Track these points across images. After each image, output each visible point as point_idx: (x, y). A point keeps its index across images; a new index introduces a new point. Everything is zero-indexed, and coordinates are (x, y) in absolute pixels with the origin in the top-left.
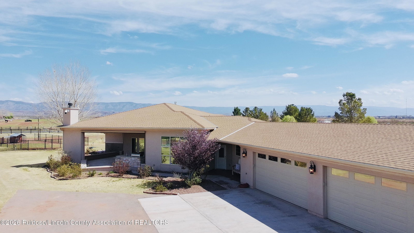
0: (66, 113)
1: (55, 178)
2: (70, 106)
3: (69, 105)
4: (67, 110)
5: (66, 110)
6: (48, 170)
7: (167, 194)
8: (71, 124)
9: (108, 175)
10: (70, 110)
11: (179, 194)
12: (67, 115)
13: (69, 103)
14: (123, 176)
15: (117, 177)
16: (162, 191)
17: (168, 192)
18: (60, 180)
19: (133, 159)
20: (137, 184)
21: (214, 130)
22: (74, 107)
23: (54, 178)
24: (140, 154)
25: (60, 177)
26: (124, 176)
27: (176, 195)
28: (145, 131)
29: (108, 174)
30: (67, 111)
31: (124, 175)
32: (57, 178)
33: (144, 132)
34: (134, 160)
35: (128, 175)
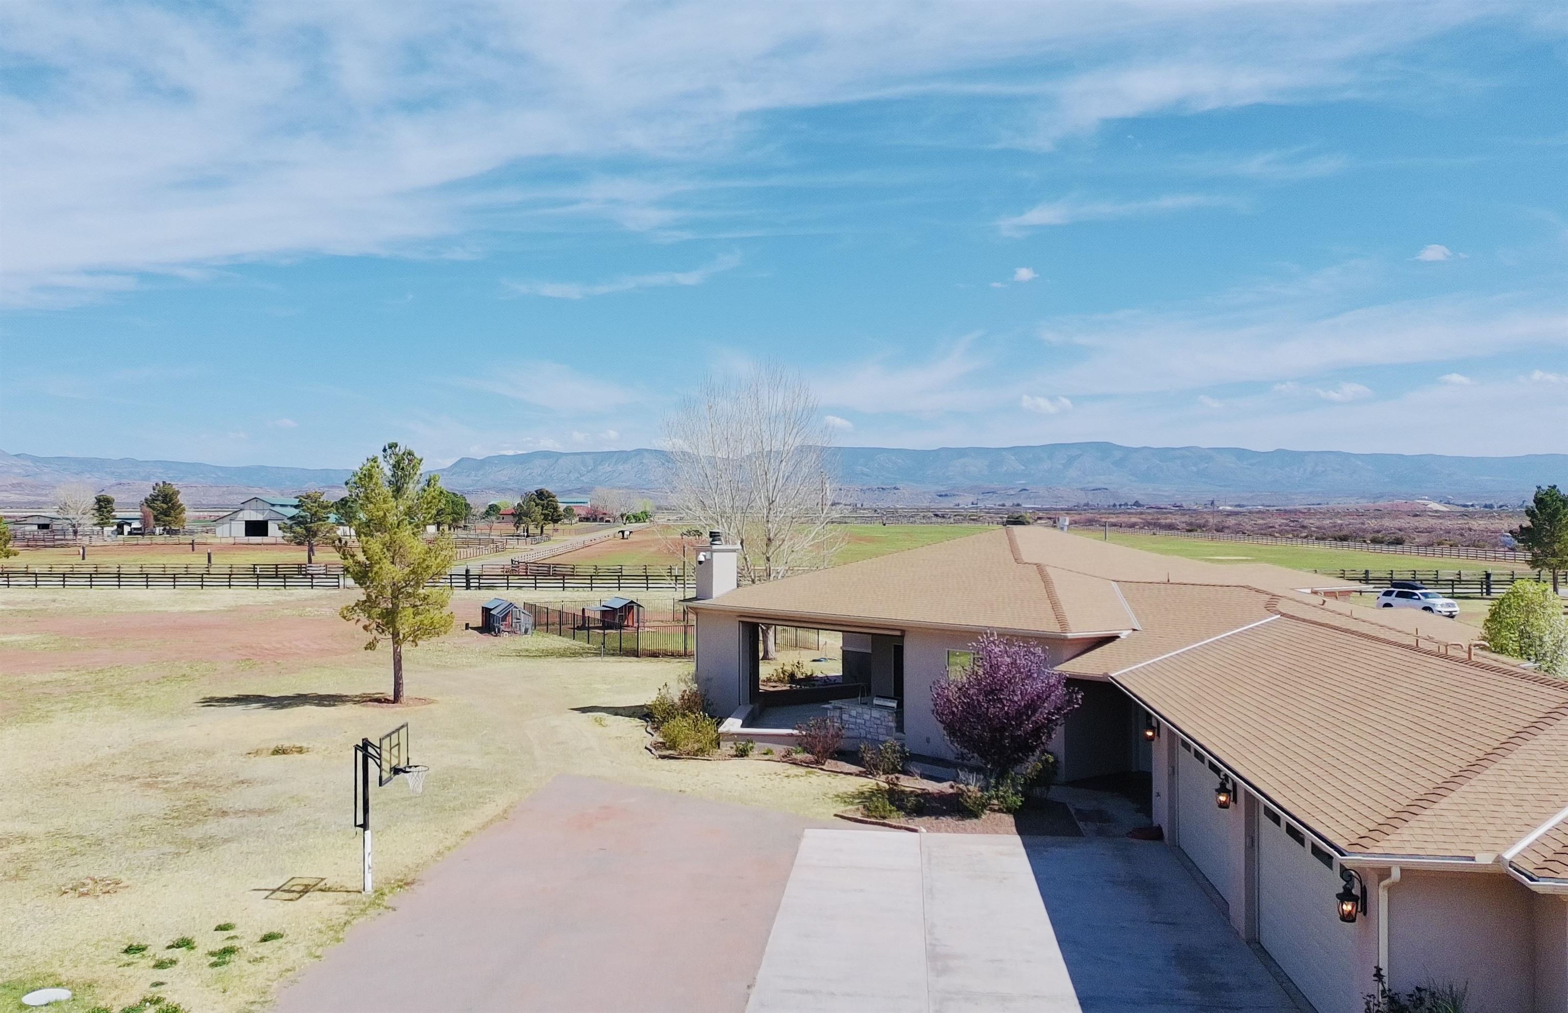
0: (700, 563)
1: (653, 750)
2: (713, 541)
3: (711, 536)
4: (704, 554)
5: (702, 553)
6: (649, 729)
7: (890, 826)
8: (715, 595)
9: (787, 758)
10: (712, 552)
11: (924, 830)
12: (705, 567)
13: (711, 533)
14: (827, 763)
15: (807, 764)
16: (884, 818)
17: (902, 821)
18: (662, 758)
19: (876, 713)
20: (841, 790)
21: (1118, 637)
22: (726, 542)
23: (650, 751)
24: (896, 701)
25: (668, 749)
26: (830, 764)
27: (915, 831)
28: (903, 631)
29: (789, 753)
30: (705, 556)
31: (829, 761)
32: (657, 753)
33: (898, 633)
34: (878, 719)
35: (840, 763)
